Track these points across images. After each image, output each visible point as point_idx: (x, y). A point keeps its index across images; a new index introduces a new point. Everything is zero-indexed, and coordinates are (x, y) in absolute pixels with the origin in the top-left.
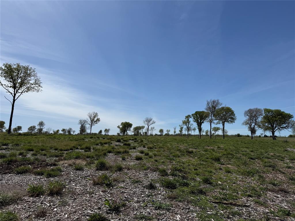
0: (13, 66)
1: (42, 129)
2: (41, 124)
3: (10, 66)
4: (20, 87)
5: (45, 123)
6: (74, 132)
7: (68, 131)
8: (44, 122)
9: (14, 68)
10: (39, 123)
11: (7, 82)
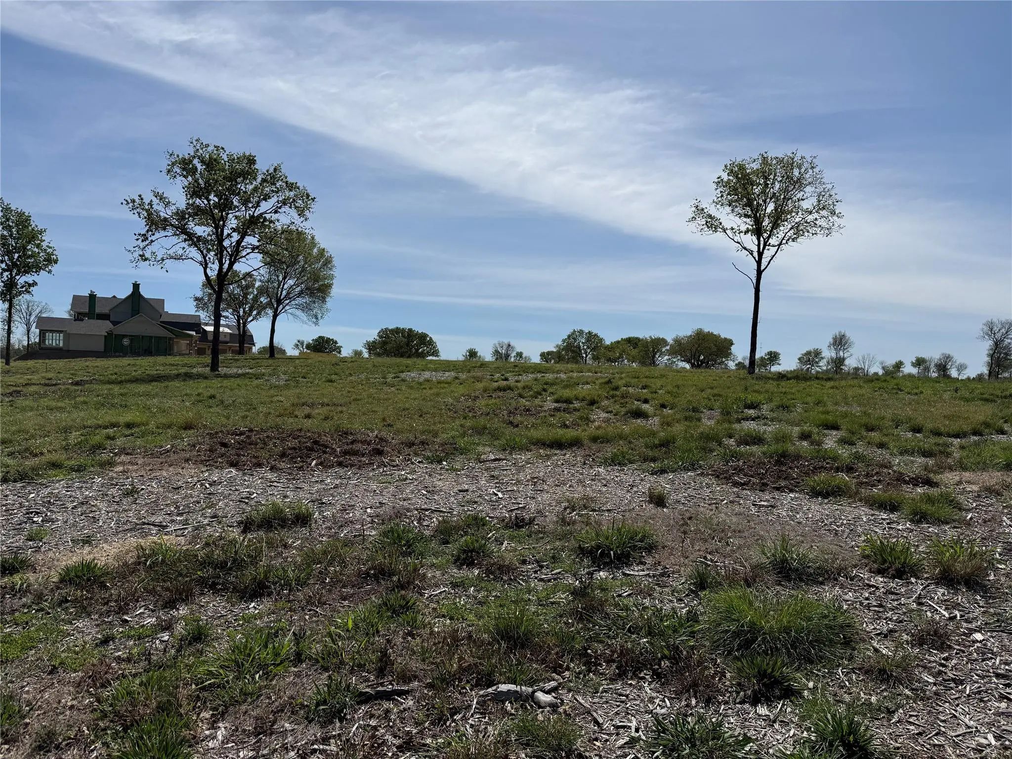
0: (752, 165)
1: (844, 359)
2: (840, 342)
3: (742, 167)
4: (773, 228)
5: (852, 339)
6: (961, 368)
7: (936, 365)
8: (848, 335)
9: (753, 172)
10: (832, 341)
11: (737, 218)
